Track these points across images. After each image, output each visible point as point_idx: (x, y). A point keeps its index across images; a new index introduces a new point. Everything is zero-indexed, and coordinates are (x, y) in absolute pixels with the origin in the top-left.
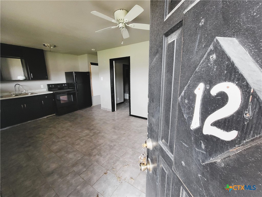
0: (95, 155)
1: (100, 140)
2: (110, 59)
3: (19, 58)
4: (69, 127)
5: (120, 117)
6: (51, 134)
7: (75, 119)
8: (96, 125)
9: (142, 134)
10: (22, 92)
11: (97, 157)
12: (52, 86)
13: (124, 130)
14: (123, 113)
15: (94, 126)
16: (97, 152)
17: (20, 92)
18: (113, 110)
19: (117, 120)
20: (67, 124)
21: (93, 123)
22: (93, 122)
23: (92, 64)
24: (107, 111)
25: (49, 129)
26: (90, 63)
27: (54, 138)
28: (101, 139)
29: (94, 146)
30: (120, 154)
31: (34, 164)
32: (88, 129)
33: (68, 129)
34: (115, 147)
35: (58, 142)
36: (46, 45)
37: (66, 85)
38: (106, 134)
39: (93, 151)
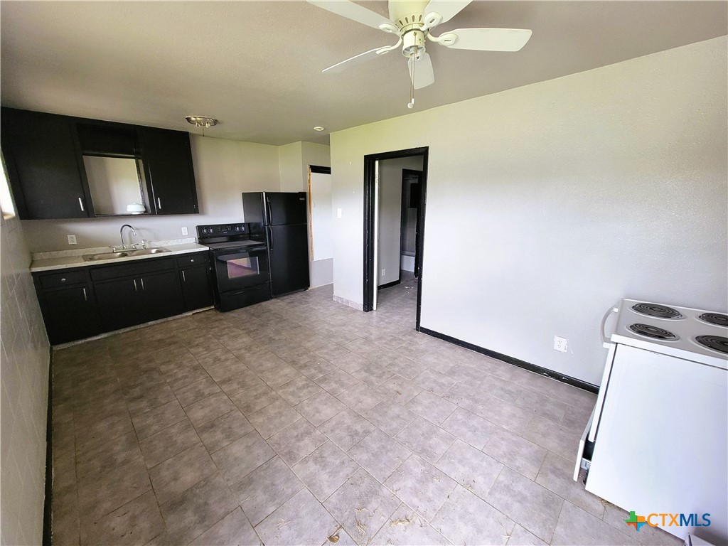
0: (305, 461)
1: (325, 407)
2: (365, 156)
3: (133, 156)
4: (243, 351)
5: (385, 330)
6: (195, 369)
7: (262, 325)
8: (317, 353)
9: (454, 401)
10: (137, 246)
11: (312, 467)
12: (207, 231)
13: (398, 378)
14: (396, 318)
15: (312, 353)
16: (311, 449)
17: (132, 245)
18: (368, 306)
19: (376, 343)
20: (240, 341)
21: (309, 344)
22: (309, 341)
23: (315, 169)
24: (348, 307)
25: (193, 350)
26: (308, 167)
27: (201, 383)
28: (326, 404)
29: (305, 425)
30: (381, 470)
31: (141, 460)
32: (293, 363)
33: (239, 358)
34: (368, 439)
35: (210, 394)
36: (193, 119)
37: (243, 228)
38: (342, 385)
39: (302, 444)
